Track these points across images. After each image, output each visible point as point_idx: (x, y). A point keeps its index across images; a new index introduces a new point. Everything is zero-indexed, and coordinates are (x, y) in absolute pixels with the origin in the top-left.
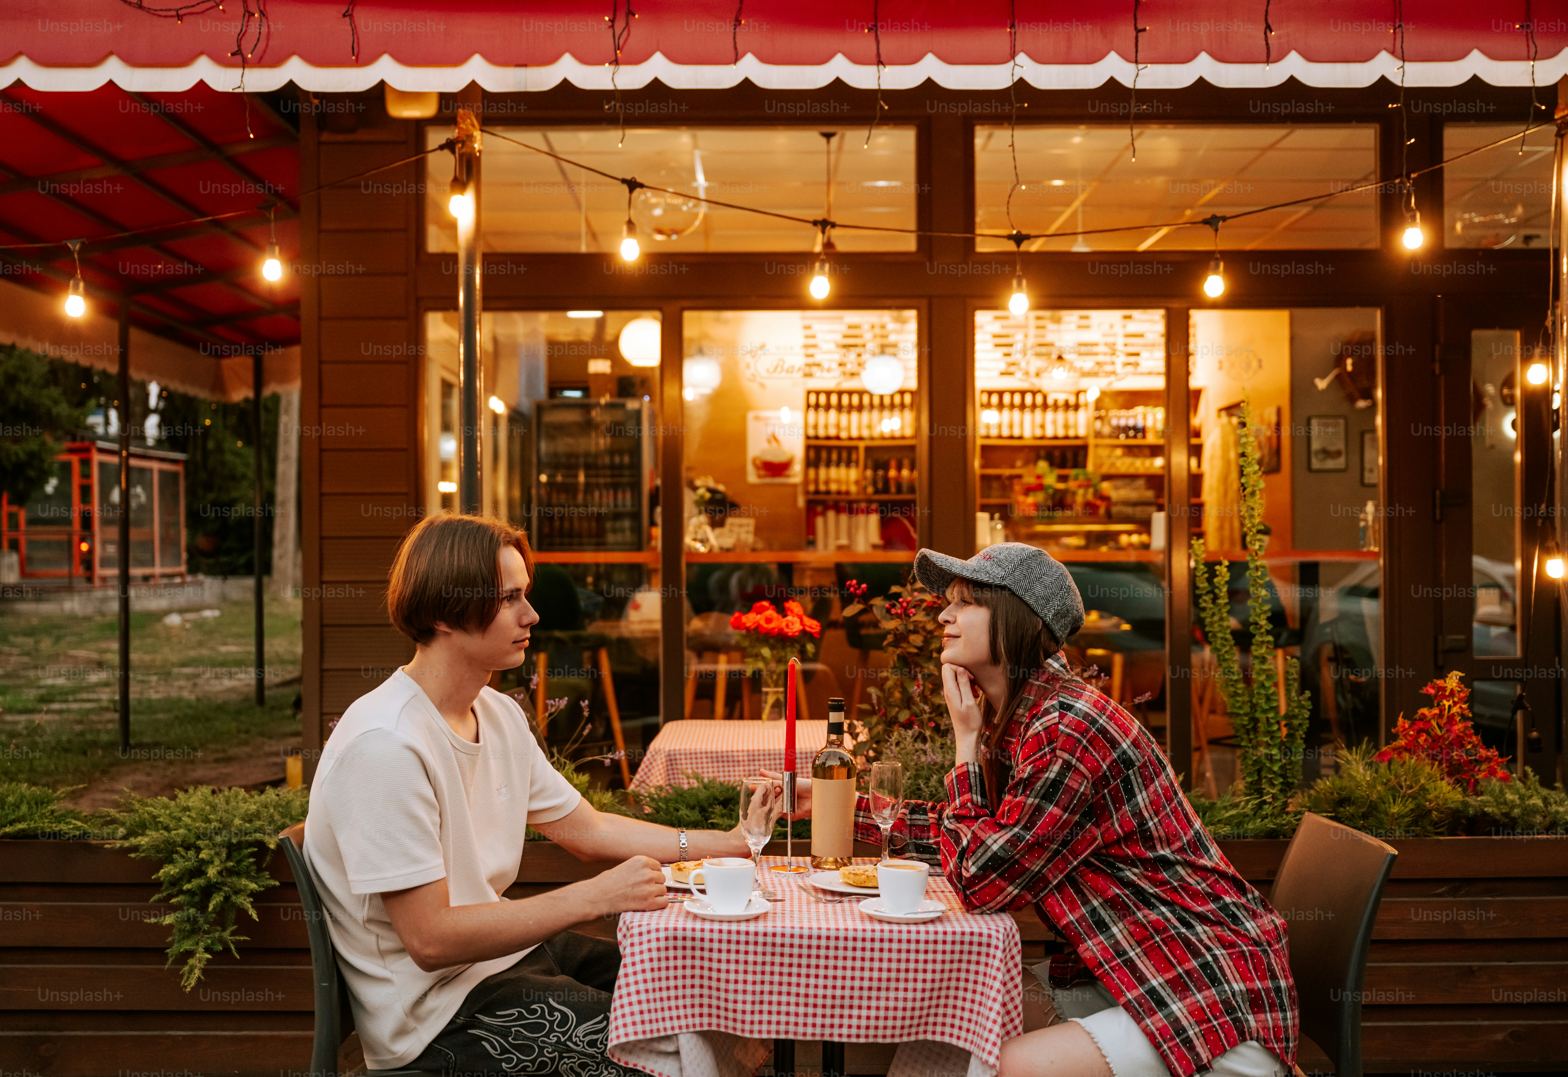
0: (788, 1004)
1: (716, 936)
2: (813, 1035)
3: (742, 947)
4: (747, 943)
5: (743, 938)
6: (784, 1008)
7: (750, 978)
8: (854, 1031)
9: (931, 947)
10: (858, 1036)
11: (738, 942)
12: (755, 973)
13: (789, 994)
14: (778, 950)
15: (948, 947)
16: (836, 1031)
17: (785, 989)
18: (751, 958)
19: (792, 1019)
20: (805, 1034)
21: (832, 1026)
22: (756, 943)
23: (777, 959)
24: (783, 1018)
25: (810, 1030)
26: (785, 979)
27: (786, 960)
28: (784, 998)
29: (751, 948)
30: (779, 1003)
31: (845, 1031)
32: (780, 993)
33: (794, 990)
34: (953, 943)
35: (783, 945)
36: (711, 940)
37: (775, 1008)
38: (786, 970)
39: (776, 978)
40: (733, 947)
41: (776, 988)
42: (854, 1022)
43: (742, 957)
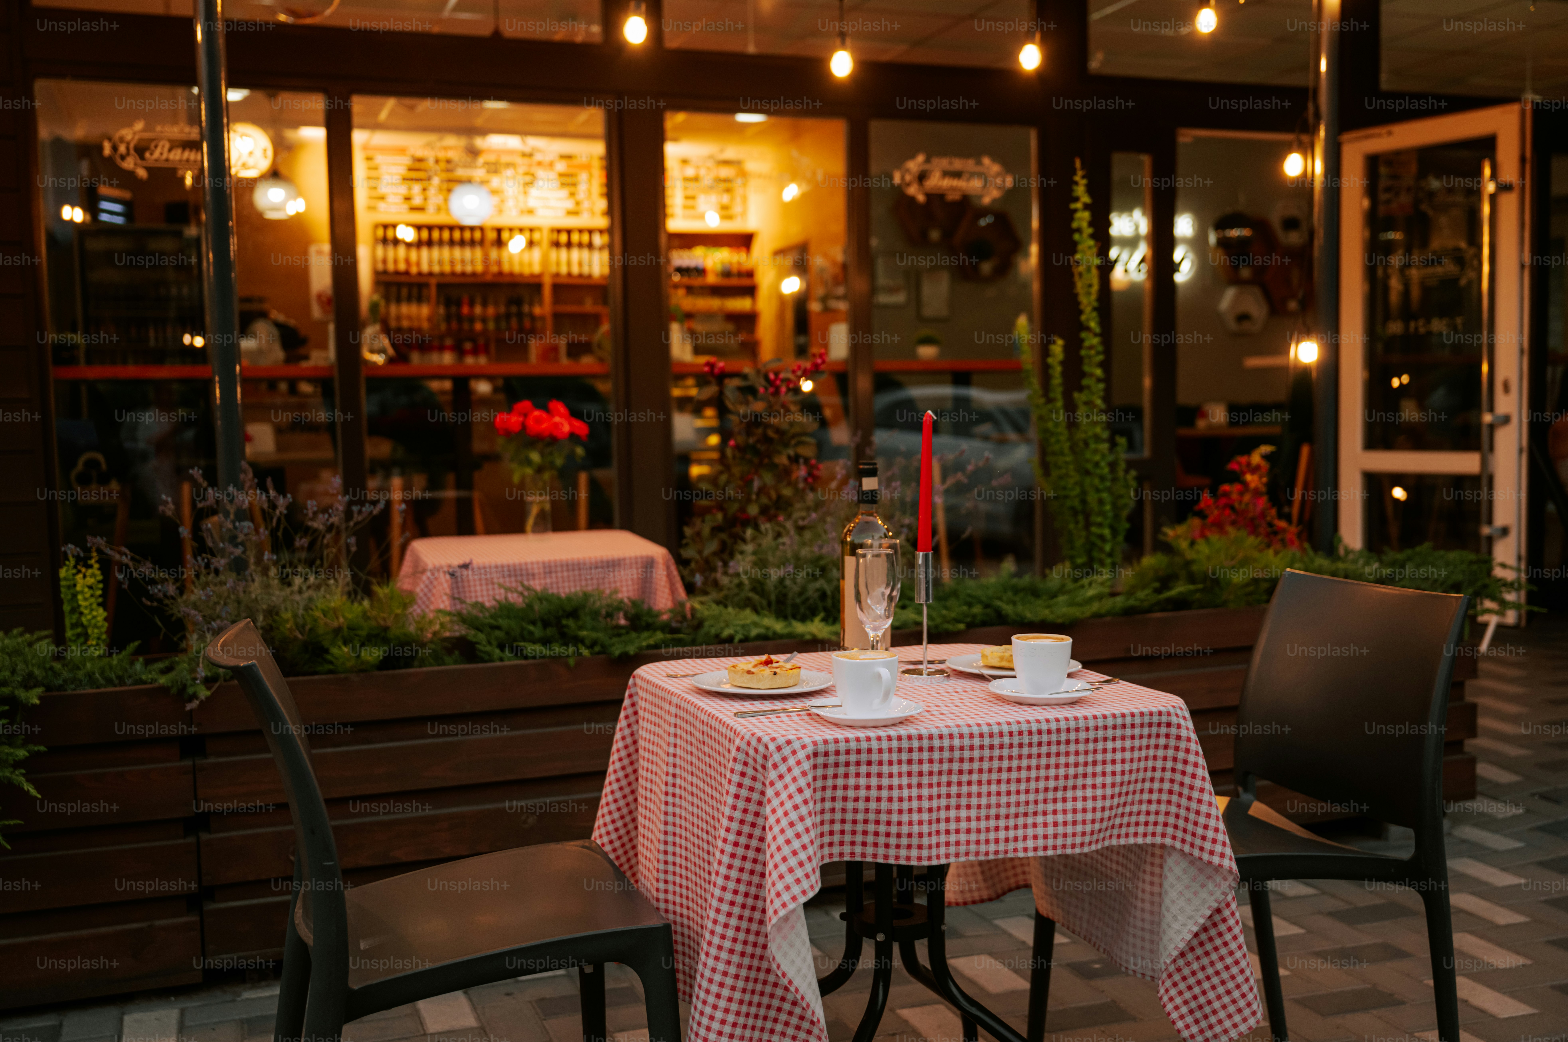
0: (968, 819)
1: (885, 745)
2: (997, 852)
3: (915, 756)
4: (921, 749)
5: (915, 744)
6: (963, 825)
7: (925, 792)
8: (1041, 842)
9: (1119, 733)
10: (1045, 848)
11: (910, 750)
12: (930, 785)
13: (968, 807)
14: (957, 754)
15: (1137, 731)
16: (1020, 845)
17: (964, 801)
18: (926, 768)
19: (973, 837)
20: (987, 853)
21: (1016, 839)
22: (931, 749)
23: (956, 766)
24: (963, 837)
25: (992, 847)
26: (965, 789)
27: (966, 766)
28: (963, 813)
29: (926, 755)
30: (958, 820)
31: (1030, 843)
32: (958, 807)
33: (974, 801)
34: (1142, 725)
35: (962, 748)
36: (880, 751)
37: (953, 826)
38: (965, 778)
39: (954, 789)
40: (905, 756)
41: (953, 802)
42: (1040, 831)
43: (915, 768)
